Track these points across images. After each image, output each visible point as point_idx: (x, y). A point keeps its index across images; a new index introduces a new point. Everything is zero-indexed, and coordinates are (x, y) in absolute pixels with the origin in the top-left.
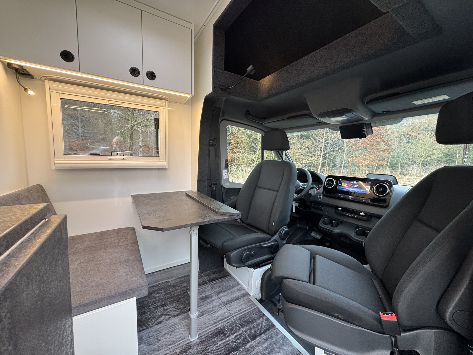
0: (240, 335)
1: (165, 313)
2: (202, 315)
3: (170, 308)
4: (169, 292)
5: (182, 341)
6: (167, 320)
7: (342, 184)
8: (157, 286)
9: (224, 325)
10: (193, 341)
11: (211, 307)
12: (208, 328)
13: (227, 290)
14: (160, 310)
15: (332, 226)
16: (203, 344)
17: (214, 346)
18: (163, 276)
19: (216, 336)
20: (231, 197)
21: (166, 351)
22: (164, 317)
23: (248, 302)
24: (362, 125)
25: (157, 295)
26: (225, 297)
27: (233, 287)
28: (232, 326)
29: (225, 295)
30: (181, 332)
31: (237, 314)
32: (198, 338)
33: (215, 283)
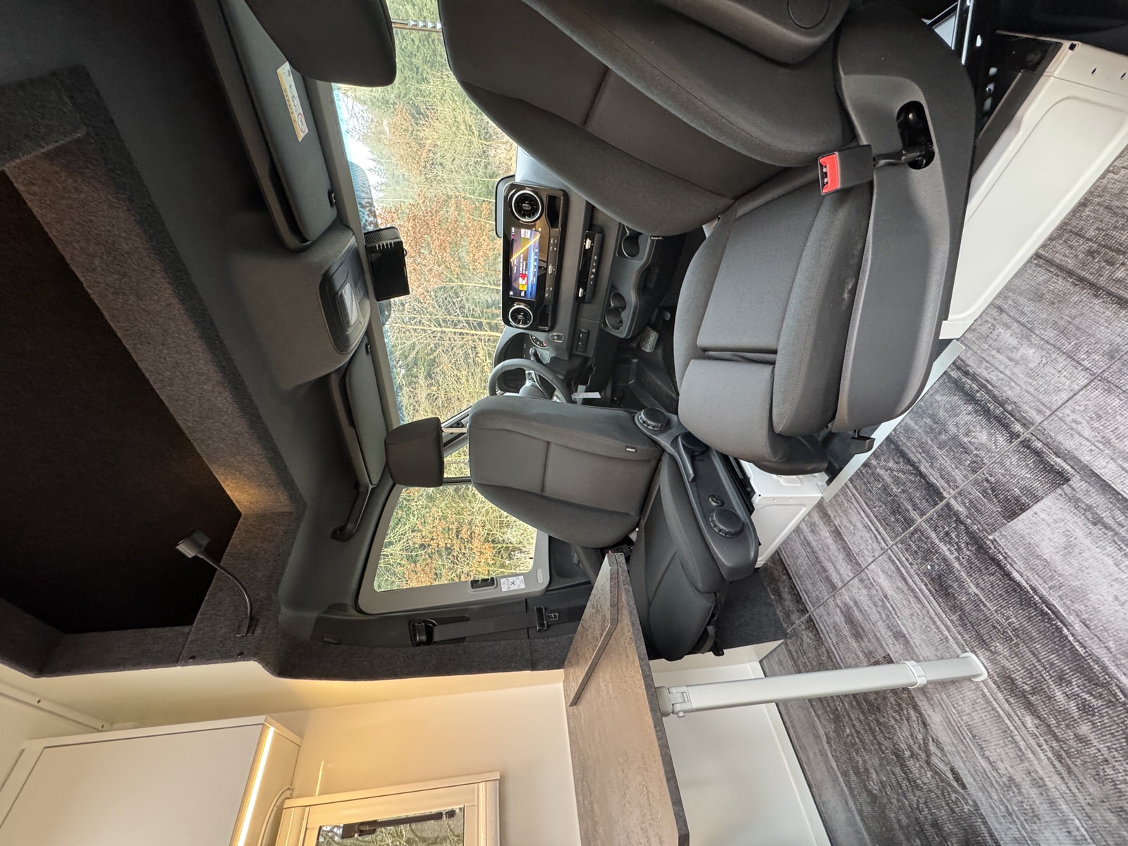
0: (935, 530)
1: (923, 756)
2: (904, 636)
3: (902, 735)
4: (858, 737)
5: (994, 703)
6: (942, 750)
7: (522, 291)
8: (845, 774)
9: (918, 575)
10: (987, 670)
11: (874, 610)
12: (937, 619)
13: (820, 562)
14: (915, 771)
15: (624, 308)
16: (986, 637)
17: (985, 606)
18: (814, 753)
19: (955, 598)
20: (575, 560)
21: (1039, 759)
22: (935, 760)
23: (841, 505)
24: (370, 250)
25: (874, 776)
26: (838, 567)
27: (809, 544)
28: (916, 552)
29: (836, 568)
30: (966, 706)
31: (878, 537)
32: (975, 652)
33: (806, 593)
